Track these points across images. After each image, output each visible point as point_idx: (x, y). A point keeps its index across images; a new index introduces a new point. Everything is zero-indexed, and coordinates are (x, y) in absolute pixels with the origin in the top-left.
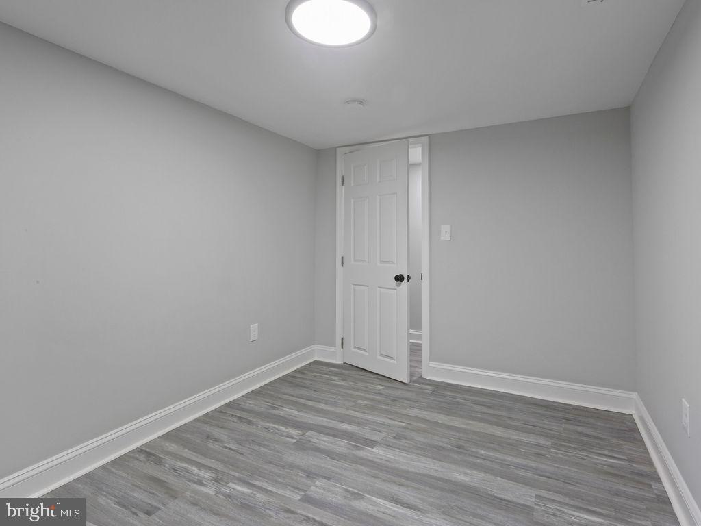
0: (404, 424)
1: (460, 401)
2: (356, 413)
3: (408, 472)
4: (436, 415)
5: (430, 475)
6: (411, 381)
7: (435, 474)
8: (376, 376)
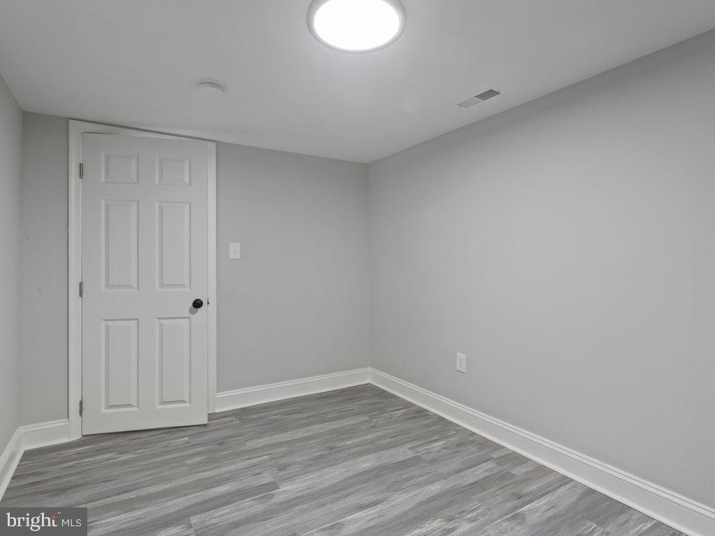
0: (267, 457)
1: (274, 417)
2: (206, 473)
3: (332, 486)
4: (277, 436)
5: (349, 477)
6: (209, 420)
7: (350, 474)
8: (162, 431)
